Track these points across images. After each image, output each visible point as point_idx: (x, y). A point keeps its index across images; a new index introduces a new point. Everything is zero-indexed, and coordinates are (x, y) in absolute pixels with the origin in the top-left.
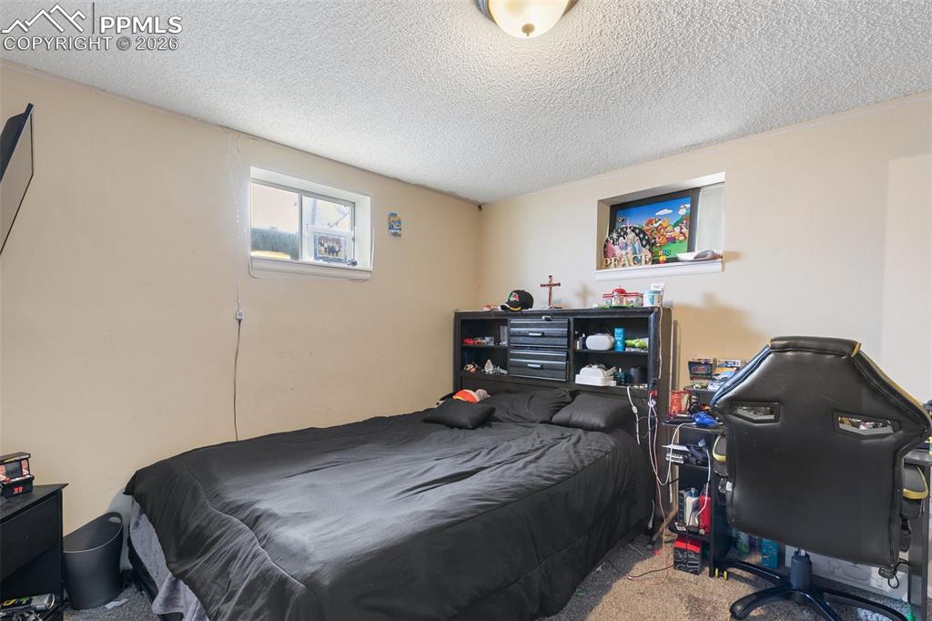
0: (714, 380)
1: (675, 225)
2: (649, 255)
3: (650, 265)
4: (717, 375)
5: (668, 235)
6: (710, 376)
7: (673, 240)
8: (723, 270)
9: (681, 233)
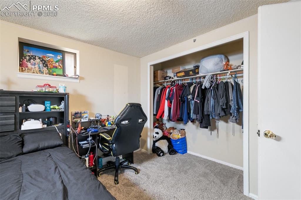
0: (83, 118)
1: (56, 62)
2: (48, 71)
3: (48, 75)
4: (83, 116)
5: (54, 65)
6: (81, 117)
7: (56, 67)
8: (80, 82)
9: (59, 65)
